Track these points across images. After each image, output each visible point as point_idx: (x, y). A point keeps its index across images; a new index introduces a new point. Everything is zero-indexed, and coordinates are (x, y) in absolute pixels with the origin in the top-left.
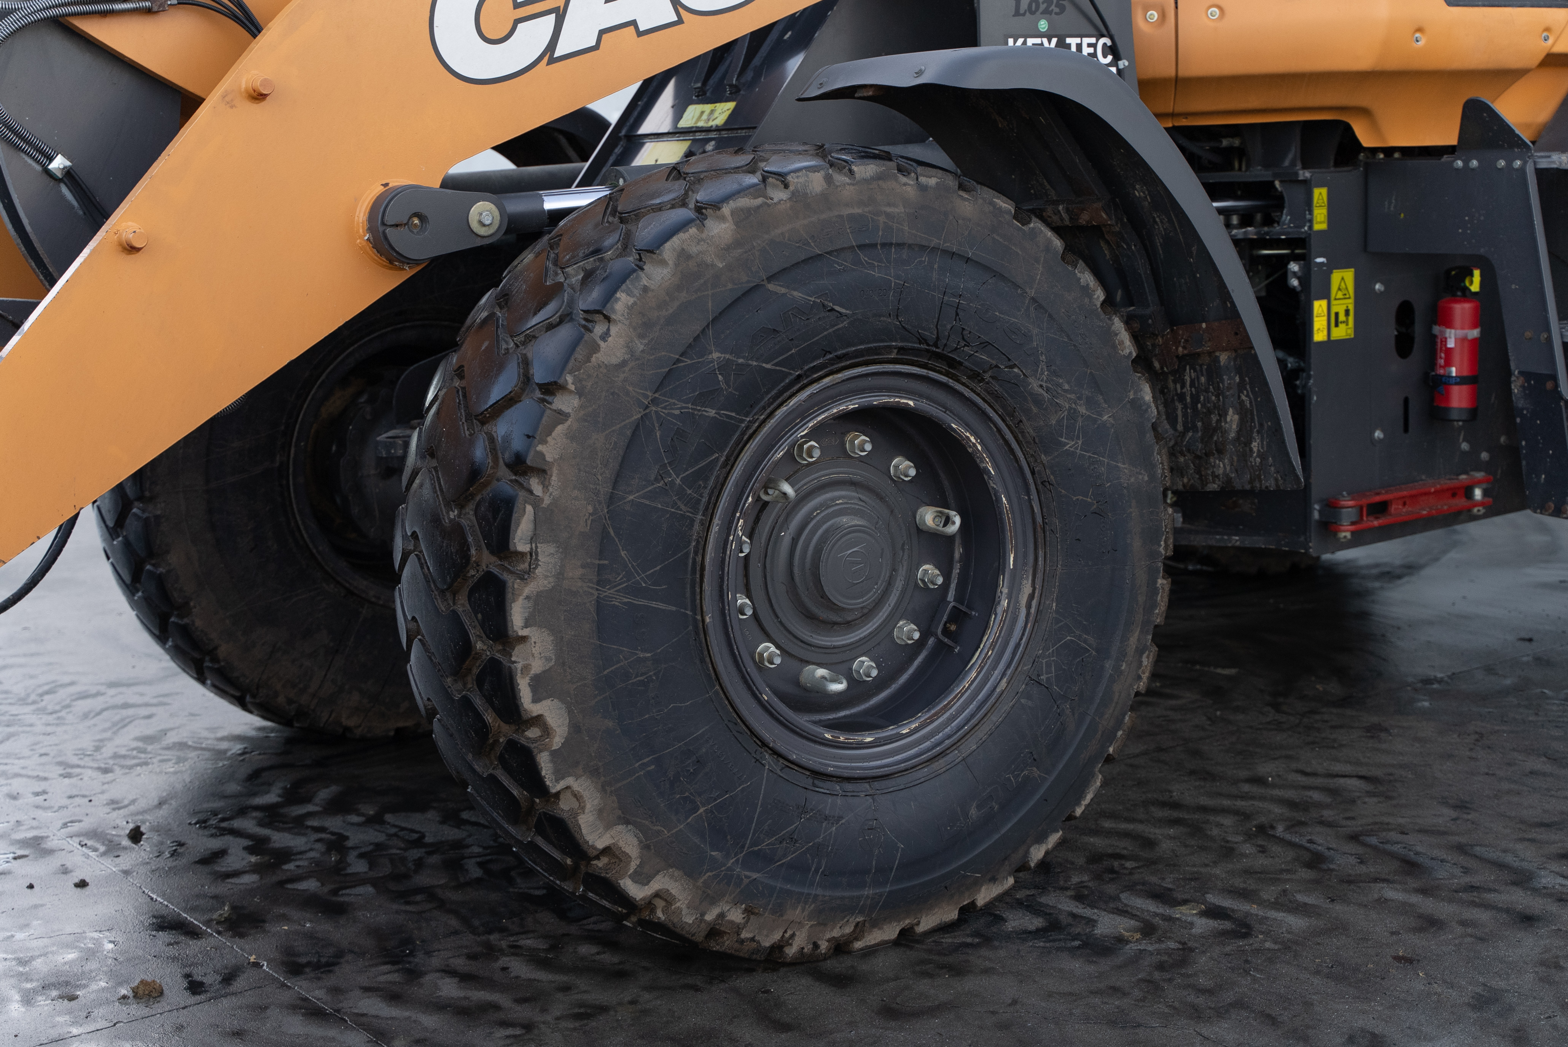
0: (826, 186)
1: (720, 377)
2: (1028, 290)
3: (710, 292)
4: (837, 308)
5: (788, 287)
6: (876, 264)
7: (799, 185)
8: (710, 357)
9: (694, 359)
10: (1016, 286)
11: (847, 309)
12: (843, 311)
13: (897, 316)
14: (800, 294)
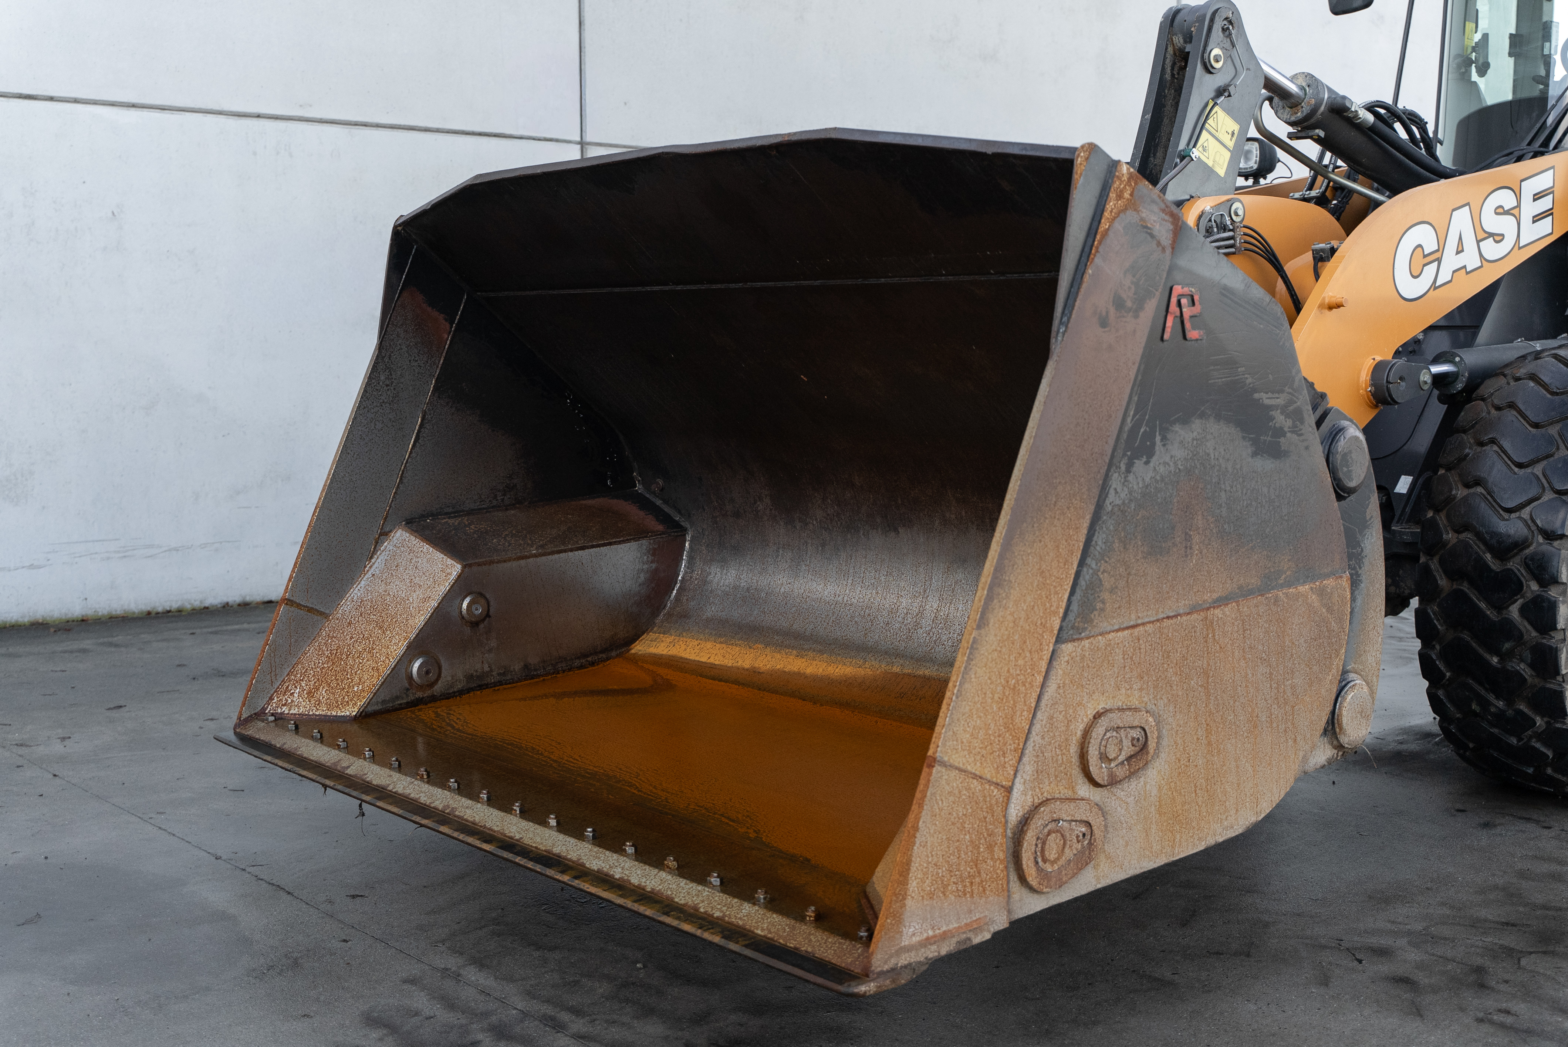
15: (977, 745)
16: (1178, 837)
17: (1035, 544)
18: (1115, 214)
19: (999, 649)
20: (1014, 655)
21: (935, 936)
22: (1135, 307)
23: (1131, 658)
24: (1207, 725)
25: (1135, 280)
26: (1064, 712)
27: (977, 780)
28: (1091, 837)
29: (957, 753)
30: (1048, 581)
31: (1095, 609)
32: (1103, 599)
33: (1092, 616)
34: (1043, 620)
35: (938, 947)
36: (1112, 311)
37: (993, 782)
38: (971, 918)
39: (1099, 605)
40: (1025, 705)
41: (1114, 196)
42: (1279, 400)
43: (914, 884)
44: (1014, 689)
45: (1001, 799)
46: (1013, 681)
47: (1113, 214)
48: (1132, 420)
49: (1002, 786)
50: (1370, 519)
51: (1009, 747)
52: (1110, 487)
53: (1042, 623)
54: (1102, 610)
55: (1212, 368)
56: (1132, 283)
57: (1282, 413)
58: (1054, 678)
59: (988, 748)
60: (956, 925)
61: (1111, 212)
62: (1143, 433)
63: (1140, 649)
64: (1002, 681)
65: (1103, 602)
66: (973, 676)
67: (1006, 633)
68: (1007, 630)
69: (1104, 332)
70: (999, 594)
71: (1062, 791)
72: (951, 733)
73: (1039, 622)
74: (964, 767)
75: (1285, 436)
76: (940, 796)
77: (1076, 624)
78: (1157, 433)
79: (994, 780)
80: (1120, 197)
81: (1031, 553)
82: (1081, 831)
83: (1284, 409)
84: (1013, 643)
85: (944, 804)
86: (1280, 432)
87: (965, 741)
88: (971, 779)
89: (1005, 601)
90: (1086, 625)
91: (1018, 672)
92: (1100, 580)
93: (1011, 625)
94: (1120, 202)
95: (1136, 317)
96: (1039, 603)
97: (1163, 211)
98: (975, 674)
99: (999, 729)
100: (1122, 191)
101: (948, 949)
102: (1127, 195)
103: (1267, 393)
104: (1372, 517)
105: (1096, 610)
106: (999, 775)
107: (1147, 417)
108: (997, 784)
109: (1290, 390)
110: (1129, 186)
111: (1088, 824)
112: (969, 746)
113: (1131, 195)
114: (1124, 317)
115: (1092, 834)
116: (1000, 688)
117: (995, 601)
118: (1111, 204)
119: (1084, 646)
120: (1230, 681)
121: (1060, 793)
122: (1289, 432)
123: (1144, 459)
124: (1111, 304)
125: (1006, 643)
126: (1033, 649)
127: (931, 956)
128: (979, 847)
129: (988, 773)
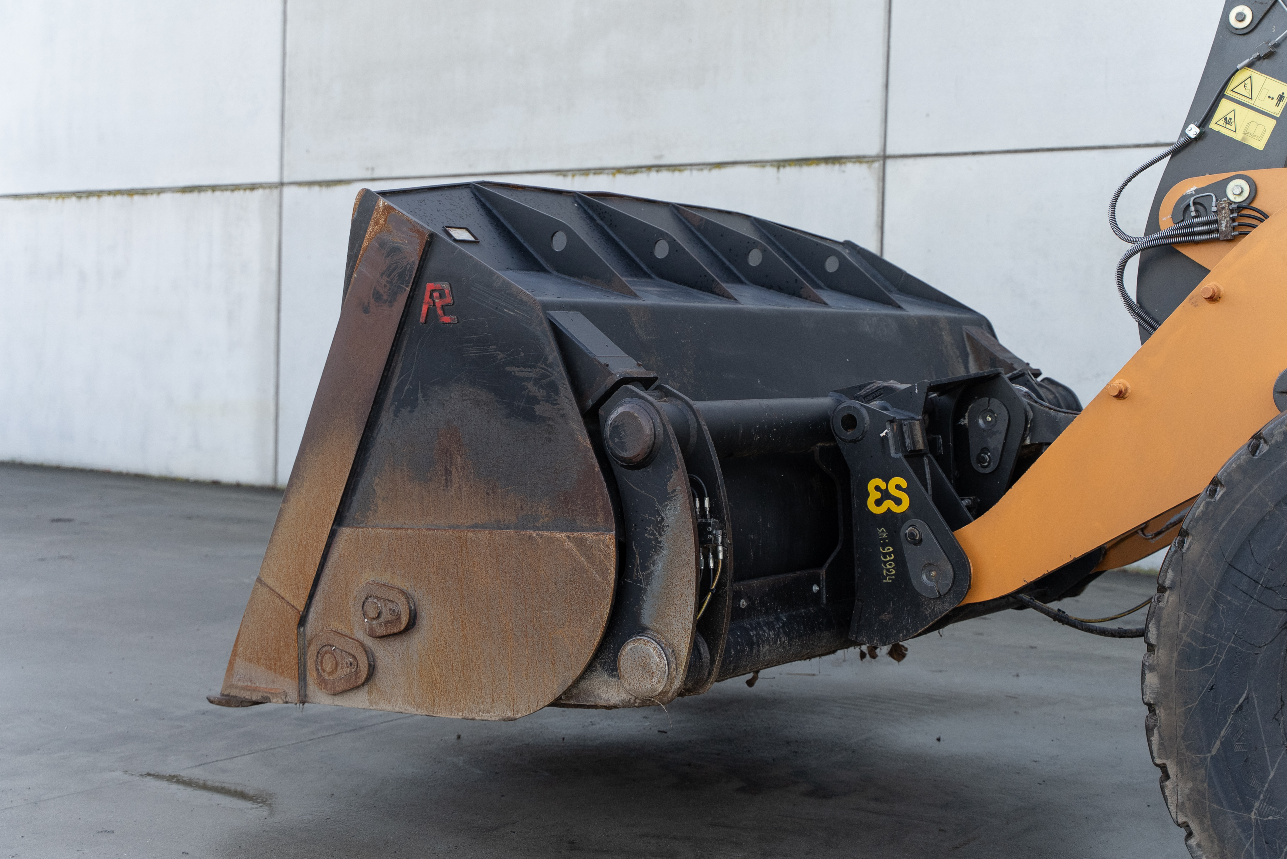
0: (1155, 673)
1: (1270, 818)
2: (1268, 510)
3: (1208, 802)
4: (1241, 701)
5: (1217, 738)
6: (1215, 654)
7: (1151, 696)
8: (1253, 820)
9: (1252, 833)
10: (1262, 520)
11: (1244, 693)
12: (1244, 696)
13: (1260, 647)
14: (1224, 730)
15: (282, 576)
16: (437, 699)
17: (320, 455)
18: (373, 235)
19: (296, 519)
20: (305, 526)
21: (251, 687)
22: (389, 299)
23: (395, 551)
24: (463, 622)
25: (389, 280)
26: (344, 575)
27: (280, 599)
28: (357, 668)
29: (269, 577)
30: (328, 482)
31: (369, 509)
32: (377, 503)
33: (368, 514)
34: (325, 508)
35: (251, 693)
36: (372, 301)
37: (290, 604)
38: (274, 686)
39: (373, 508)
40: (312, 560)
41: (373, 223)
42: (531, 373)
43: (241, 649)
44: (305, 547)
45: (294, 617)
46: (305, 542)
47: (371, 235)
48: (398, 379)
49: (296, 609)
50: (673, 492)
51: (301, 585)
52: (382, 425)
53: (324, 509)
54: (376, 511)
55: (466, 345)
56: (387, 282)
57: (535, 384)
58: (337, 549)
59: (289, 581)
60: (264, 686)
61: (370, 234)
62: (407, 390)
63: (402, 546)
64: (298, 540)
65: (376, 505)
66: (280, 532)
67: (301, 510)
68: (301, 508)
69: (367, 316)
70: (297, 484)
71: (343, 629)
72: (266, 563)
73: (322, 508)
74: (274, 588)
75: (539, 404)
76: (257, 601)
77: (356, 517)
78: (419, 391)
79: (292, 603)
80: (376, 223)
81: (317, 461)
82: (349, 661)
83: (536, 381)
84: (305, 517)
85: (259, 606)
86: (534, 400)
87: (274, 572)
88: (276, 597)
89: (300, 489)
90: (363, 519)
91: (308, 537)
92: (374, 490)
93: (304, 505)
94: (376, 227)
95: (391, 306)
96: (322, 494)
97: (411, 230)
98: (281, 531)
99: (296, 572)
100: (378, 219)
101: (256, 698)
102: (381, 222)
103: (519, 367)
104: (675, 490)
105: (371, 510)
106: (295, 601)
107: (410, 378)
108: (293, 606)
109: (543, 366)
110: (383, 215)
111: (354, 657)
112: (277, 576)
113: (385, 221)
114: (381, 306)
115: (357, 666)
116: (296, 545)
117: (294, 487)
118: (371, 229)
119: (358, 533)
120: (484, 593)
121: (341, 629)
122: (543, 400)
123: (409, 408)
124: (371, 298)
125: (301, 516)
126: (318, 525)
127: (247, 697)
128: (280, 643)
129: (288, 597)
